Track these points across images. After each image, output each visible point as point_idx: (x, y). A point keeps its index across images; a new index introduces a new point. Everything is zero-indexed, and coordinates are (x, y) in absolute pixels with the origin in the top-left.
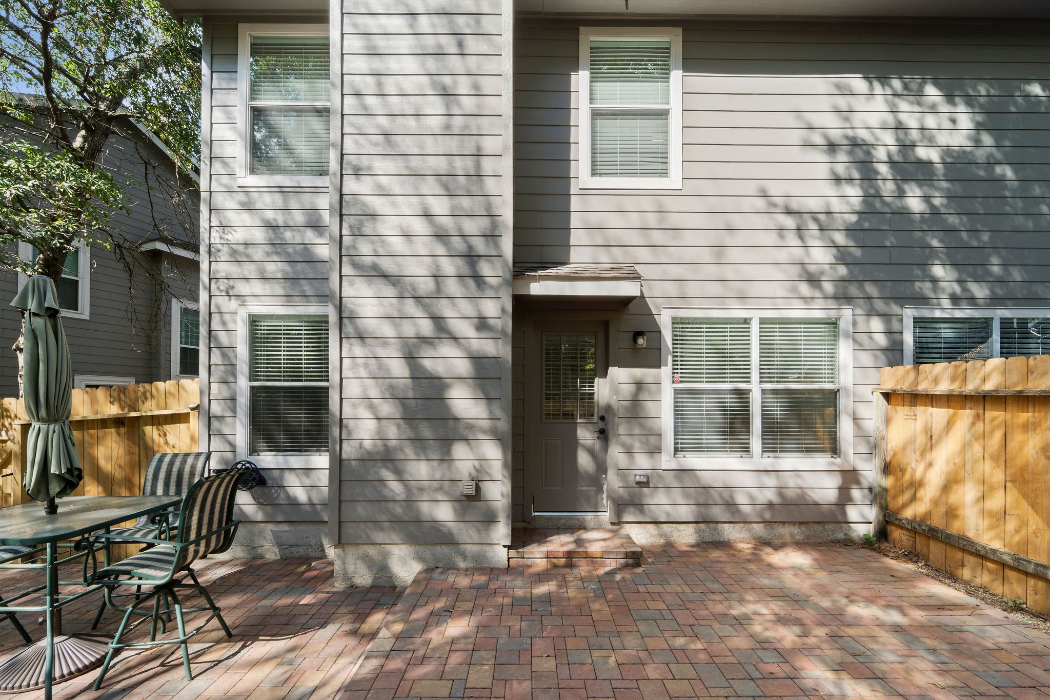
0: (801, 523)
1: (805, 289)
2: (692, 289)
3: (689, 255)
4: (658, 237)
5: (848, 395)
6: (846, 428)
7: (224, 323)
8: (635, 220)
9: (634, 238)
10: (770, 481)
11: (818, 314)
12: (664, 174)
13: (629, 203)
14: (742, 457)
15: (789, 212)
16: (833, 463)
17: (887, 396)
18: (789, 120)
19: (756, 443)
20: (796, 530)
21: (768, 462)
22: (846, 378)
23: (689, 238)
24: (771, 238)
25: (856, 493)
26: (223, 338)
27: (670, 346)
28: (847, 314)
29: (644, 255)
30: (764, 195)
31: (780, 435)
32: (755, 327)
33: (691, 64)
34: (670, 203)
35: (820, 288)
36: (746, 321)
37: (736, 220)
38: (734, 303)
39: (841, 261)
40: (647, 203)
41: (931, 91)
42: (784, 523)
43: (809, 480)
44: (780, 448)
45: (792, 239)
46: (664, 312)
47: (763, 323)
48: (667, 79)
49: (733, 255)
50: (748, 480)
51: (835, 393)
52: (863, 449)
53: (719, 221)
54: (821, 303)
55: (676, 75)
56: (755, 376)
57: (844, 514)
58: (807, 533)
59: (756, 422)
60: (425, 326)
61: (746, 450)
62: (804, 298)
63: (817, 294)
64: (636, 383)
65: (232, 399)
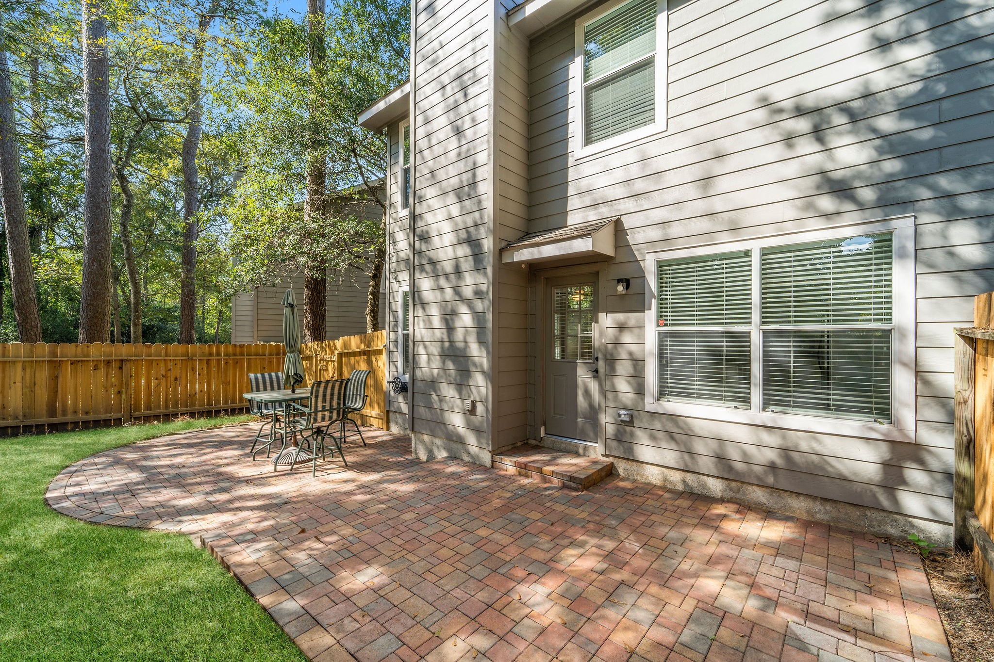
0: (825, 500)
1: (826, 203)
2: (676, 230)
3: (671, 196)
4: (640, 186)
5: (903, 335)
6: (902, 382)
7: (394, 298)
8: (619, 175)
9: (619, 191)
10: (768, 438)
12: (649, 121)
13: (615, 160)
14: (736, 407)
15: (800, 112)
16: (875, 430)
20: (817, 507)
21: (768, 417)
22: (903, 313)
23: (671, 178)
24: (778, 151)
27: (654, 290)
28: (903, 225)
29: (629, 205)
30: (765, 103)
31: (794, 387)
32: (755, 260)
34: (651, 149)
35: (853, 199)
36: (747, 254)
37: (728, 145)
38: (725, 237)
39: (890, 152)
40: (631, 156)
42: (798, 494)
43: (830, 446)
44: (794, 402)
45: (807, 147)
46: (649, 257)
47: (764, 255)
48: (652, 26)
49: (723, 184)
50: (742, 435)
52: (932, 414)
53: (707, 151)
54: (856, 217)
55: (662, 19)
56: (756, 317)
57: (895, 501)
58: (835, 513)
59: (756, 369)
60: (449, 293)
61: (745, 400)
62: (827, 216)
63: (849, 206)
64: (622, 327)
65: (396, 341)
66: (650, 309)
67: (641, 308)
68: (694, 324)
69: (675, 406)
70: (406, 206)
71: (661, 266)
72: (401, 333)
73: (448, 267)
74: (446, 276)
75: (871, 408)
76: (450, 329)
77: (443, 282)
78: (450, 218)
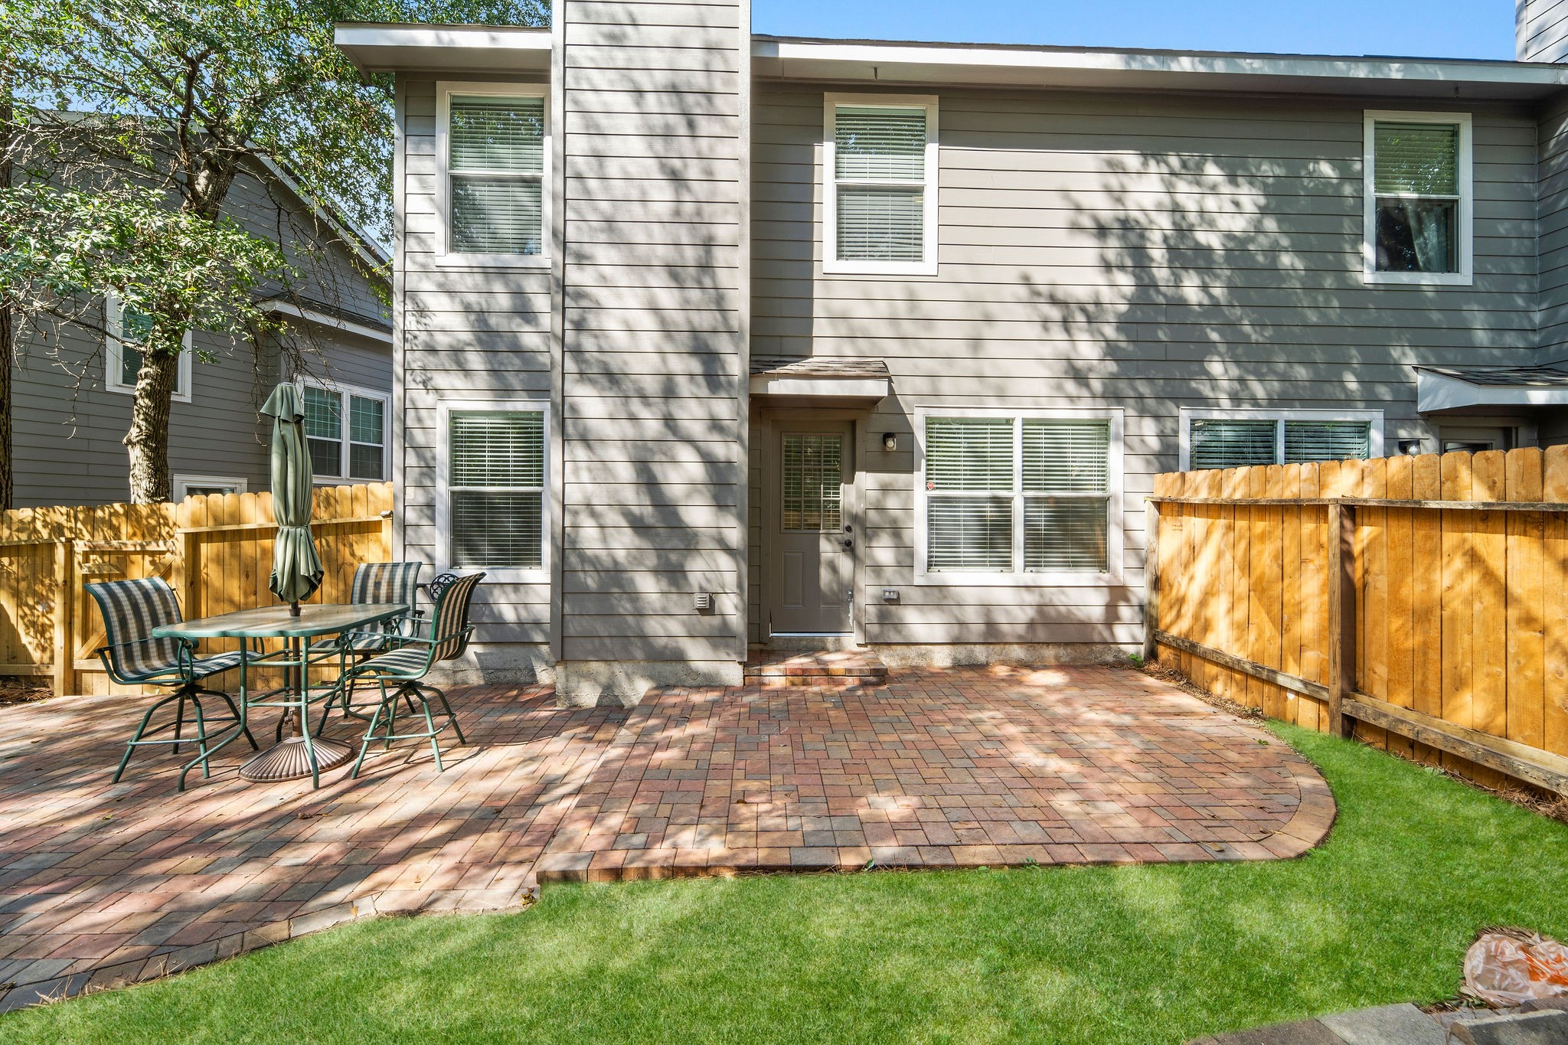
0: (1067, 644)
1: (1071, 387)
2: (946, 386)
3: (943, 347)
4: (909, 328)
5: (1117, 502)
6: (1115, 539)
7: (419, 420)
8: (883, 309)
9: (883, 329)
10: (1030, 598)
11: (1086, 415)
12: (918, 257)
13: (877, 290)
14: (1002, 571)
15: (1054, 301)
16: (1099, 578)
17: (1159, 505)
18: (1055, 200)
19: (1018, 557)
20: (1062, 651)
21: (1029, 577)
22: (1116, 484)
23: (943, 329)
24: (1035, 331)
25: (1125, 612)
26: (419, 437)
27: (924, 449)
28: (1117, 415)
29: (893, 347)
30: (1027, 281)
31: (1045, 548)
32: (1017, 429)
33: (948, 136)
34: (923, 291)
35: (1088, 386)
36: (1009, 422)
37: (996, 310)
38: (993, 402)
39: (1110, 355)
40: (897, 291)
41: (1212, 170)
42: (1048, 644)
43: (1074, 597)
44: (1045, 562)
45: (1057, 332)
46: (917, 411)
47: (1026, 425)
48: (921, 151)
49: (992, 349)
50: (1007, 597)
51: (1104, 501)
52: (1133, 562)
53: (975, 312)
54: (1087, 403)
55: (932, 149)
56: (1017, 483)
57: (1112, 634)
58: (1073, 654)
59: (1018, 534)
60: (653, 427)
61: (1007, 564)
62: (1070, 397)
63: (1085, 393)
64: (885, 489)
65: (430, 506)
66: (919, 470)
67: (910, 470)
68: (959, 488)
70: (454, 247)
71: (930, 421)
72: (442, 488)
73: (652, 386)
74: (644, 397)
75: (1096, 562)
76: (649, 483)
77: (636, 406)
78: (655, 309)
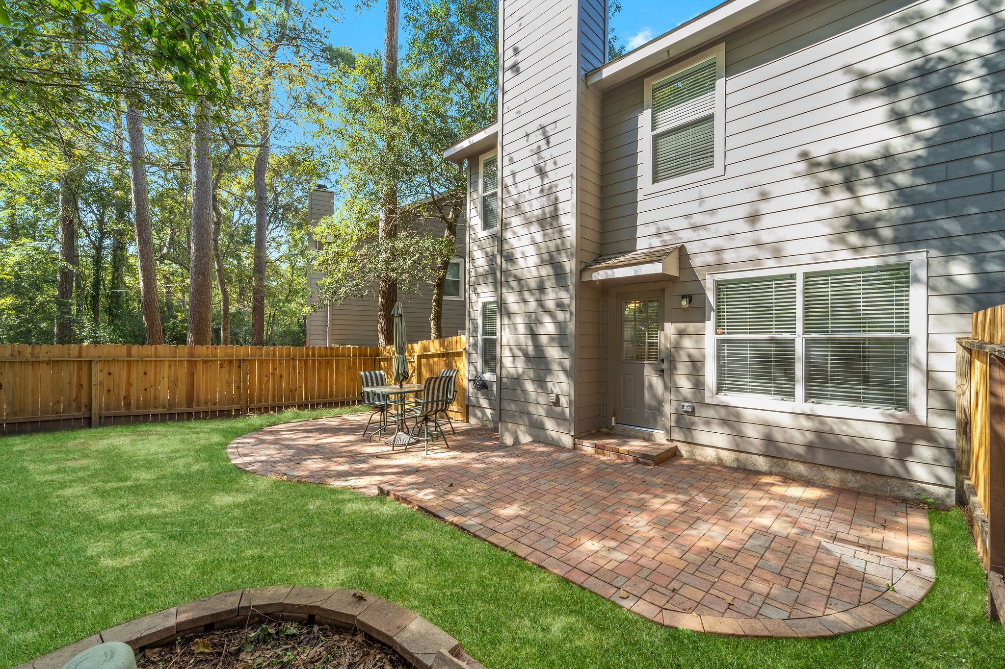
0: (856, 472)
1: (854, 239)
2: (728, 257)
5: (917, 343)
6: (915, 380)
7: (474, 308)
10: (809, 425)
11: (874, 262)
12: (711, 165)
14: (782, 400)
15: (833, 166)
16: (892, 416)
18: (836, 78)
20: (850, 477)
21: (808, 408)
22: (917, 326)
23: (727, 214)
24: (815, 196)
26: (473, 315)
27: (713, 304)
28: (916, 258)
29: (690, 235)
30: (804, 156)
31: (831, 383)
32: (799, 282)
33: (734, 67)
35: (876, 236)
36: (792, 276)
38: (772, 263)
42: (834, 468)
43: (859, 429)
44: (831, 395)
45: (839, 193)
46: (708, 277)
47: (806, 278)
48: (713, 88)
50: (786, 420)
51: (904, 343)
52: (936, 403)
53: (754, 194)
54: (878, 250)
55: (721, 82)
56: (799, 327)
57: (907, 470)
58: (863, 482)
59: (800, 370)
60: (533, 305)
61: (789, 394)
62: (855, 249)
63: (871, 242)
64: (681, 334)
65: (476, 345)
66: (709, 320)
67: (703, 319)
68: (747, 333)
69: (731, 399)
70: (484, 229)
71: (719, 285)
72: (480, 337)
73: (533, 284)
75: (892, 400)
77: (527, 295)
78: (535, 243)
